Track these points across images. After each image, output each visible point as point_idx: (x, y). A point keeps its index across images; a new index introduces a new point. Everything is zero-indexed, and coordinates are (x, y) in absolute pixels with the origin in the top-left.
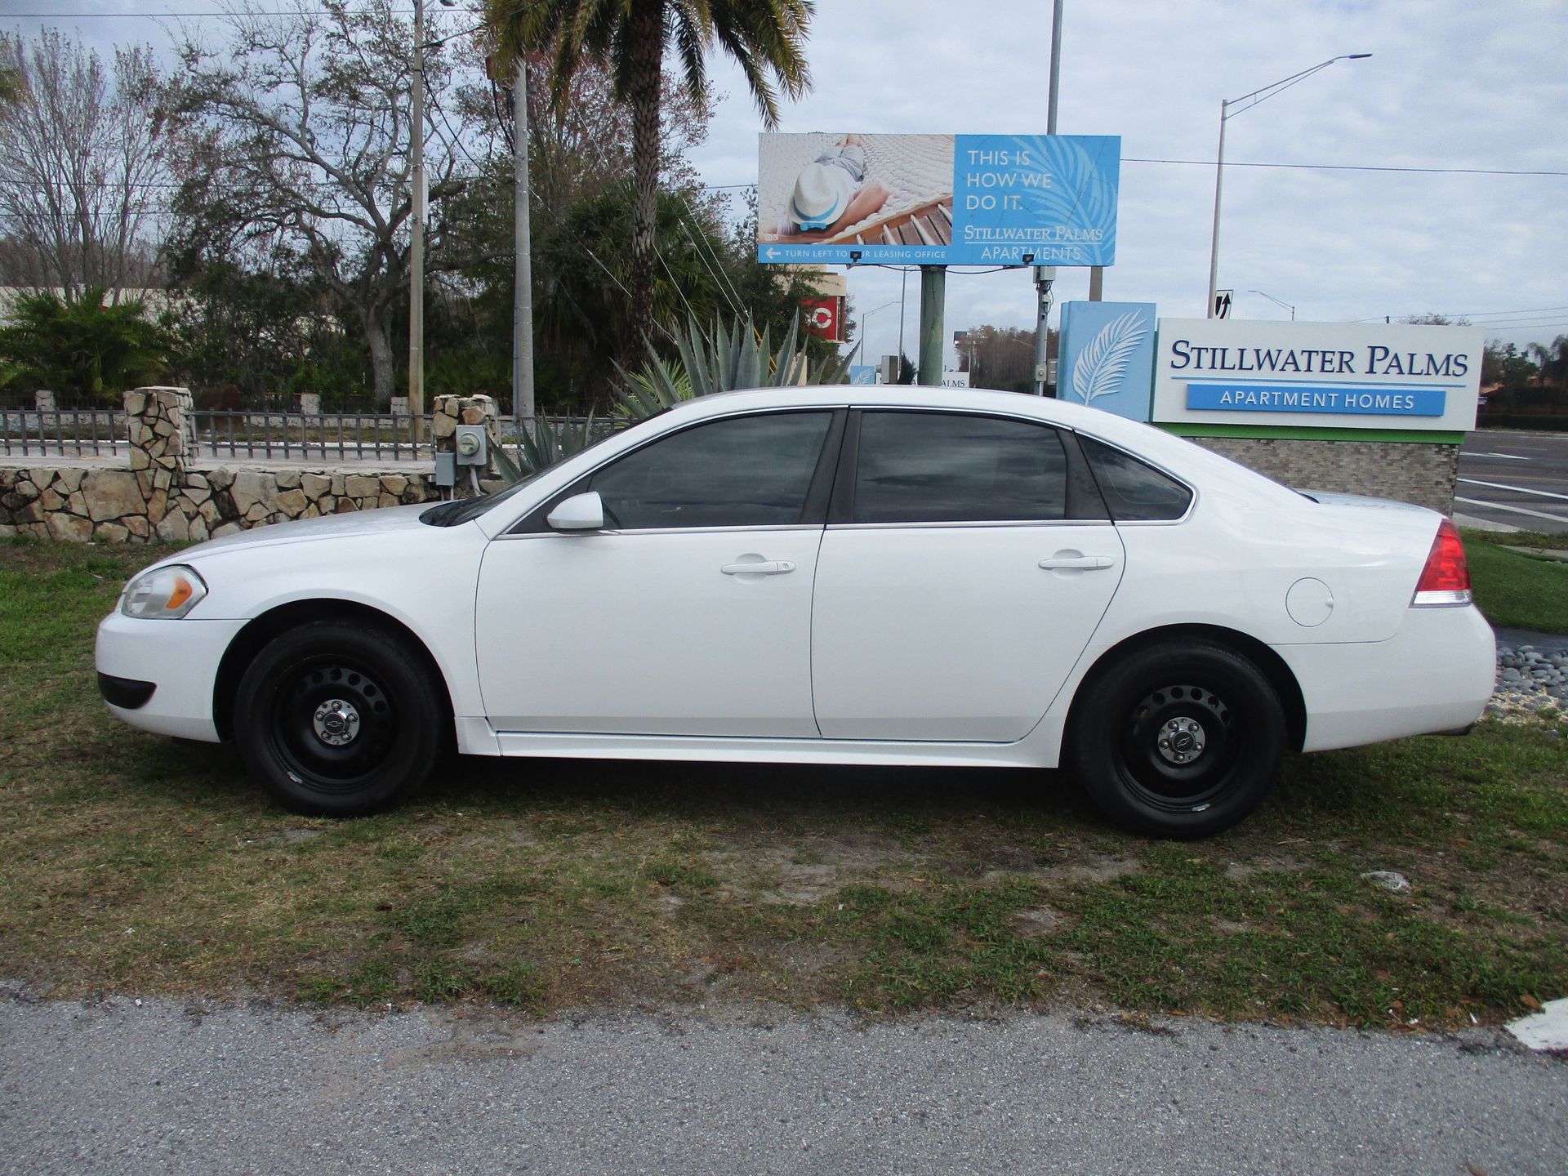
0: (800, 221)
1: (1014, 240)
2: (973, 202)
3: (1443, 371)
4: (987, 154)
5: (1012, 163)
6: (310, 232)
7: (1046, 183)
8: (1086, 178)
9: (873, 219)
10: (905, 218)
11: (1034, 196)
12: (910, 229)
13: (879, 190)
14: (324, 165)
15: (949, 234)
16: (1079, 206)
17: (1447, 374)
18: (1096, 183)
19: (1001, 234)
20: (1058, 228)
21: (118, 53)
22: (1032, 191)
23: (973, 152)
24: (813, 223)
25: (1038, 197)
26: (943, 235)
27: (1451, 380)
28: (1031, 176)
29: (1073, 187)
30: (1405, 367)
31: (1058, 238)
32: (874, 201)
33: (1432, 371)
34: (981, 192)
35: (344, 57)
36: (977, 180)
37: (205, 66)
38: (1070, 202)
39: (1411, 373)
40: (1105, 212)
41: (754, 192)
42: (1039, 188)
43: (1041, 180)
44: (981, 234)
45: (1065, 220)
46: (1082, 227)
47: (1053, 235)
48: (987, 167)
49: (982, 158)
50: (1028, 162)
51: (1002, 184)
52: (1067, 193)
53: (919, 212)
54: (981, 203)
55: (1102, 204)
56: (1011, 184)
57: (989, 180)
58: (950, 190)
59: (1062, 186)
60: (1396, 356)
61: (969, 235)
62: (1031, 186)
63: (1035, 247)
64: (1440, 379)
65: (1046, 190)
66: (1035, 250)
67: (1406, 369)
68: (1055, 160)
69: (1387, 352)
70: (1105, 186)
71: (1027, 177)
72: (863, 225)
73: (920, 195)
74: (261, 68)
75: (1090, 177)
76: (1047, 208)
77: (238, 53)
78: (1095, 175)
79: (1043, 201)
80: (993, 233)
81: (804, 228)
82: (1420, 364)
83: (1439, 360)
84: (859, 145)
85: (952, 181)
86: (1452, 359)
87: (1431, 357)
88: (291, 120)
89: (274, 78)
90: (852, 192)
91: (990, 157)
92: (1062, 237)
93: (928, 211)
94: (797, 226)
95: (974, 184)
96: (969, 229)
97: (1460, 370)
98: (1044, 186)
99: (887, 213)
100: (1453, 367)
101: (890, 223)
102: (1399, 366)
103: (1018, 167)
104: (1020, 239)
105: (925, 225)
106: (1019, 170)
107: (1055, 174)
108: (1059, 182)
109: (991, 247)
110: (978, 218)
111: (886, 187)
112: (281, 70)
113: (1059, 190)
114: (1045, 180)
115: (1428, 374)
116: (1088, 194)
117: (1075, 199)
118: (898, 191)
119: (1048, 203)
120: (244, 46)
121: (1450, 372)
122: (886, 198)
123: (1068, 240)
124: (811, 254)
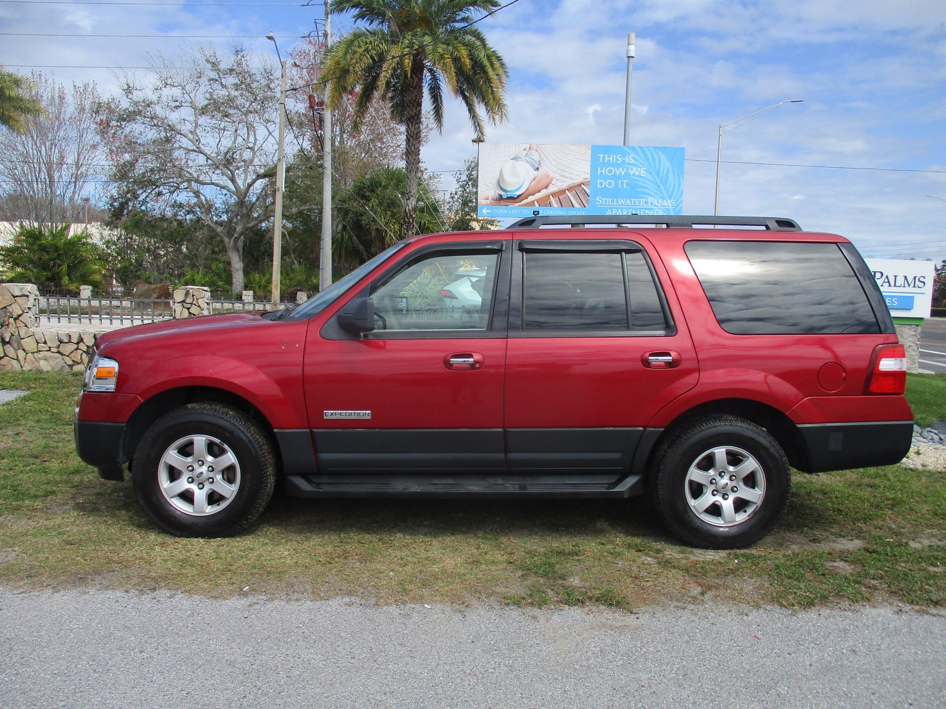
0: (502, 193)
1: (624, 205)
2: (601, 184)
3: (912, 285)
4: (609, 157)
5: (623, 162)
6: (197, 194)
7: (643, 173)
8: (665, 171)
9: (544, 192)
10: (563, 192)
11: (636, 180)
12: (565, 198)
13: (548, 176)
14: (205, 155)
15: (587, 201)
16: (661, 186)
17: (914, 286)
18: (671, 174)
19: (617, 202)
20: (650, 199)
21: (75, 86)
22: (635, 178)
23: (601, 155)
24: (509, 194)
25: (638, 181)
26: (584, 201)
27: (916, 290)
28: (634, 169)
29: (658, 176)
30: (892, 283)
31: (649, 204)
32: (544, 183)
33: (906, 285)
34: (606, 178)
35: (219, 92)
36: (604, 171)
37: (137, 96)
38: (656, 184)
39: (895, 286)
40: (676, 190)
41: (460, 174)
42: (639, 176)
43: (640, 172)
44: (606, 201)
45: (654, 194)
46: (663, 198)
47: (646, 203)
48: (609, 164)
49: (607, 158)
50: (632, 161)
51: (618, 173)
52: (655, 179)
53: (570, 189)
54: (606, 184)
55: (674, 186)
56: (623, 173)
57: (610, 171)
58: (588, 176)
59: (653, 176)
60: (887, 277)
61: (599, 202)
62: (634, 175)
63: (636, 210)
64: (911, 289)
65: (642, 177)
66: (636, 211)
67: (892, 284)
68: (648, 160)
69: (882, 274)
70: (676, 175)
71: (632, 170)
72: (538, 196)
73: (571, 179)
74: (170, 98)
75: (668, 170)
76: (643, 187)
77: (156, 89)
78: (671, 169)
79: (641, 184)
80: (613, 201)
81: (504, 197)
82: (900, 281)
83: (910, 279)
84: (536, 151)
85: (589, 172)
86: (917, 279)
87: (906, 278)
88: (186, 128)
89: (177, 104)
90: (532, 177)
91: (611, 159)
92: (652, 203)
93: (576, 188)
94: (501, 196)
95: (602, 173)
96: (599, 198)
97: (921, 285)
98: (642, 175)
99: (552, 189)
100: (917, 283)
101: (554, 194)
102: (889, 282)
103: (627, 164)
104: (628, 204)
105: (574, 196)
106: (627, 166)
107: (648, 168)
108: (650, 173)
109: (611, 209)
110: (604, 193)
111: (551, 174)
112: (182, 99)
113: (650, 177)
114: (642, 172)
115: (904, 286)
116: (667, 180)
117: (659, 183)
118: (558, 177)
119: (644, 185)
120: (161, 85)
121: (916, 286)
122: (552, 180)
123: (655, 205)
124: (508, 212)
